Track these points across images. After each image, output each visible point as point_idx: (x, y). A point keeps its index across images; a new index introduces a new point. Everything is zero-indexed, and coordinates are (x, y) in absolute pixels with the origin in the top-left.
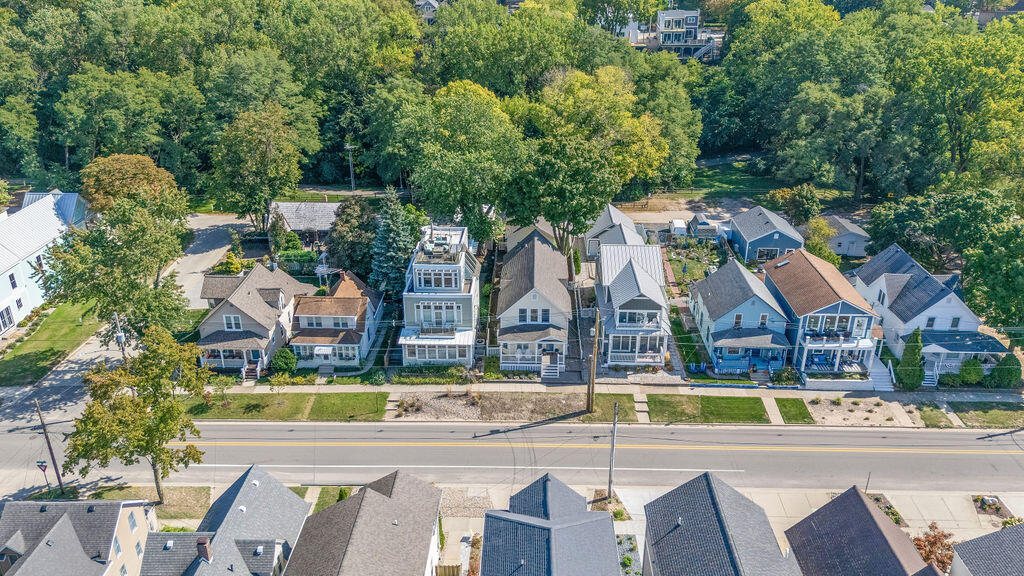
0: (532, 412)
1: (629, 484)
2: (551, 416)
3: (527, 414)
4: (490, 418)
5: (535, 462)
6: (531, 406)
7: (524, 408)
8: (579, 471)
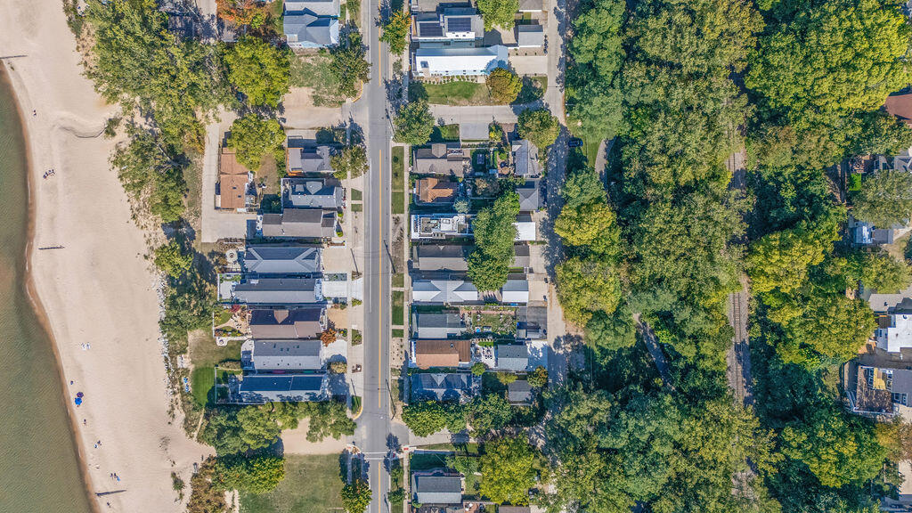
0: (395, 257)
1: (365, 281)
2: (393, 262)
3: (394, 255)
4: (392, 245)
6: (397, 256)
8: (369, 269)
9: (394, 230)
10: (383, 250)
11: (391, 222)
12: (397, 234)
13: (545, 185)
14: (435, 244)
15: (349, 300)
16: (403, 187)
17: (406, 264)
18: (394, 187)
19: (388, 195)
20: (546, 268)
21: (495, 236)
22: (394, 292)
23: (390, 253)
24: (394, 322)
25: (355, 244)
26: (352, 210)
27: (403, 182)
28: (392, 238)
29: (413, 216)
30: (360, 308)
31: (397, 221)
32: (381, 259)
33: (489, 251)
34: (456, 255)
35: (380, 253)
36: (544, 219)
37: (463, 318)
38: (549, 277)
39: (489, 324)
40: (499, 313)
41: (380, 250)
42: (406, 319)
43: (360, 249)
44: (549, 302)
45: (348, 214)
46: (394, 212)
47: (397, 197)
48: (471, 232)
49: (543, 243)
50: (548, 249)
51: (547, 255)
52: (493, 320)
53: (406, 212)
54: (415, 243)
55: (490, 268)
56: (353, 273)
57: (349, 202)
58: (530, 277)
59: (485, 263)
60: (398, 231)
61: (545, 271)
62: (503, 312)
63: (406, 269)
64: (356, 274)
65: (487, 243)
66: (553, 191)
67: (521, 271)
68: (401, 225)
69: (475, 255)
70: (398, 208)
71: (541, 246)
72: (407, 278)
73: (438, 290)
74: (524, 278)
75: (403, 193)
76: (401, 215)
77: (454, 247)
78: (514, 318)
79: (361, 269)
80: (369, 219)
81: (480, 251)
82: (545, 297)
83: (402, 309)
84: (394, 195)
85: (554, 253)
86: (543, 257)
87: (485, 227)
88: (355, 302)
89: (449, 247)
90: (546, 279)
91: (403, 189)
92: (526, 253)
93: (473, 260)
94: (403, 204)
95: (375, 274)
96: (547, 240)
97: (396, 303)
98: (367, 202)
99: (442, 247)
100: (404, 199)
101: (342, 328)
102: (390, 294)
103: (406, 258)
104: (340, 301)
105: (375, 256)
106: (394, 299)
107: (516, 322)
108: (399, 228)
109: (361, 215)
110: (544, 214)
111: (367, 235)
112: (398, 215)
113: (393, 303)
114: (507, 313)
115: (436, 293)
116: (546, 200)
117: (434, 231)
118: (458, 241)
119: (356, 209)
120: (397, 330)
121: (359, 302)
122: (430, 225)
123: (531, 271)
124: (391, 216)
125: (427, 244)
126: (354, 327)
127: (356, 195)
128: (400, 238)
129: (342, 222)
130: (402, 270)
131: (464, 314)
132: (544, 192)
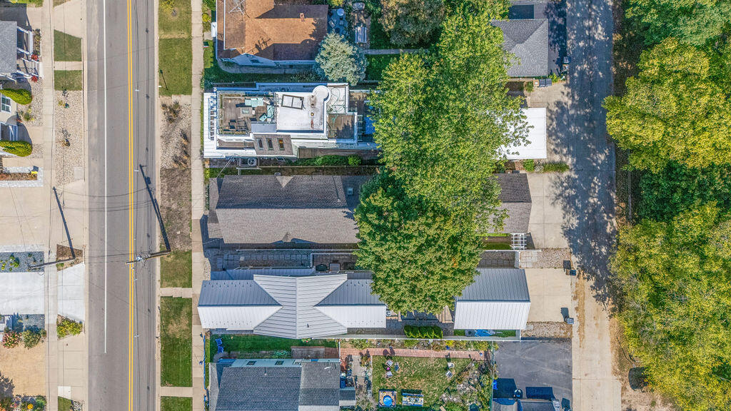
0: (168, 208)
1: (90, 274)
2: (165, 222)
3: (167, 204)
4: (162, 177)
5: (111, 211)
6: (174, 207)
7: (172, 202)
8: (102, 240)
9: (167, 138)
10: (137, 191)
11: (160, 117)
12: (174, 150)
13: (562, 15)
14: (268, 171)
15: (51, 321)
16: (187, 26)
17: (197, 228)
18: (164, 27)
19: (149, 48)
20: (568, 233)
21: (445, 138)
22: (168, 300)
23: (158, 196)
24: (167, 379)
25: (64, 176)
26: (57, 87)
27: (189, 12)
28: (162, 158)
29: (207, 96)
30: (79, 341)
31: (173, 113)
32: (131, 213)
33: (423, 186)
34: (323, 202)
35: (131, 198)
36: (558, 104)
37: (346, 368)
38: (575, 260)
39: (418, 384)
40: (443, 354)
41: (131, 189)
42: (198, 372)
43: (77, 189)
44: (576, 325)
45: (47, 96)
46: (166, 91)
47: (175, 53)
48: (366, 136)
49: (559, 167)
50: (572, 183)
51: (570, 200)
52: (428, 373)
53: (196, 90)
54: (219, 170)
55: (429, 243)
56: (61, 251)
57: (47, 66)
58: (525, 258)
59: (411, 227)
60: (176, 139)
61: (565, 243)
62: (454, 353)
63: (197, 238)
64: (68, 254)
65: (418, 159)
66: (581, 30)
67: (505, 243)
68: (183, 125)
69: (379, 199)
70: (176, 82)
71: (553, 175)
72: (200, 264)
73: (273, 303)
74: (510, 262)
75: (190, 39)
76: (183, 99)
77: (319, 180)
78: (485, 369)
79: (81, 239)
80: (101, 109)
81: (394, 187)
82: (565, 312)
83: (187, 343)
84: (166, 45)
85: (586, 195)
86: (559, 207)
87: (409, 109)
88: (68, 326)
89: (305, 180)
90: (567, 265)
91: (189, 31)
92: (520, 194)
93: (372, 216)
94: (187, 70)
95: (117, 255)
96: (569, 161)
97: (173, 328)
98: (95, 64)
99: (285, 181)
100: (190, 55)
101: (32, 393)
102: (158, 304)
103: (198, 210)
104: (25, 323)
105: (116, 207)
106: (166, 319)
107: (490, 382)
108: (178, 131)
109: (78, 98)
110: (558, 91)
111: (95, 152)
112: (175, 98)
113: (164, 328)
114: (462, 354)
115: (269, 311)
116: (563, 53)
117: (256, 131)
118: (334, 163)
119: (65, 82)
120: (174, 399)
121: (75, 326)
122: (244, 114)
123: (529, 244)
124: (158, 100)
125: (253, 172)
126: (65, 392)
127: (67, 46)
128: (182, 159)
129: (28, 118)
130: (189, 242)
131: (349, 359)
132: (558, 34)
